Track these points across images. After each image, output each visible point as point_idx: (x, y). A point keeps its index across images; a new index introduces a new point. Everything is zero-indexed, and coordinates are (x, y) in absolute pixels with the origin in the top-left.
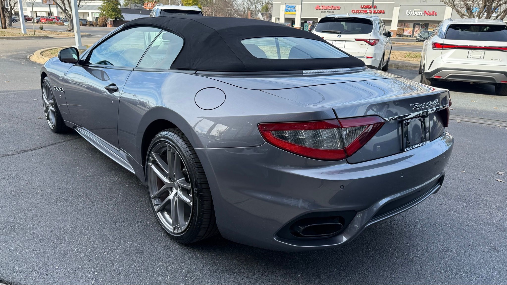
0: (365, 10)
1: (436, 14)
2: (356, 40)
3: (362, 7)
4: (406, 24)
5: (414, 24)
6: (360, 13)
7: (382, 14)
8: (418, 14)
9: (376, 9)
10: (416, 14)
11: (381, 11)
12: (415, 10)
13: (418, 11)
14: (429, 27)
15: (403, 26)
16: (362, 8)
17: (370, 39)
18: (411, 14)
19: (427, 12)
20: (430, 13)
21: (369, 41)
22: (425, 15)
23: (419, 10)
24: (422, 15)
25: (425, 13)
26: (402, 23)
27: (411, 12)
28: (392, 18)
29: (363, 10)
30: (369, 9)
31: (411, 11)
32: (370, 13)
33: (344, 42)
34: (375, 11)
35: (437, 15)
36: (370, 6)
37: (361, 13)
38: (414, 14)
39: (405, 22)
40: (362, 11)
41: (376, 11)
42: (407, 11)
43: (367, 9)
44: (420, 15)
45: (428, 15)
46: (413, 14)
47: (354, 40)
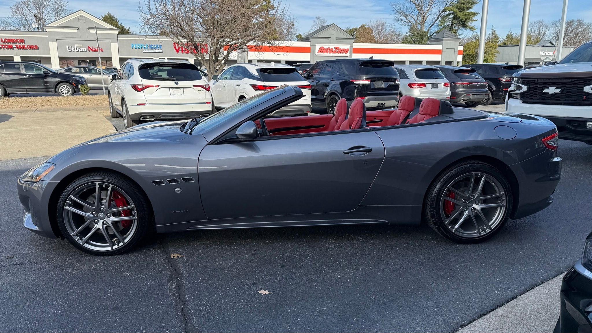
0: (9, 45)
1: (102, 50)
2: (194, 87)
3: (3, 40)
4: (69, 62)
5: (79, 61)
6: (2, 48)
7: (35, 49)
8: (81, 50)
9: (25, 43)
10: (80, 50)
11: (32, 46)
12: (76, 45)
13: (80, 47)
14: (97, 64)
15: (66, 64)
16: (4, 42)
17: (205, 85)
18: (73, 50)
19: (92, 48)
20: (95, 49)
21: (205, 87)
22: (89, 51)
23: (82, 45)
24: (86, 51)
25: (90, 49)
26: (64, 61)
27: (73, 49)
28: (50, 55)
29: (7, 45)
30: (15, 43)
31: (72, 47)
32: (17, 49)
33: (182, 89)
34: (24, 46)
35: (103, 52)
36: (15, 40)
37: (4, 49)
38: (77, 50)
39: (67, 60)
40: (5, 46)
41: (26, 47)
42: (67, 47)
43: (11, 43)
44: (84, 51)
45: (93, 52)
46: (75, 50)
47: (193, 87)
